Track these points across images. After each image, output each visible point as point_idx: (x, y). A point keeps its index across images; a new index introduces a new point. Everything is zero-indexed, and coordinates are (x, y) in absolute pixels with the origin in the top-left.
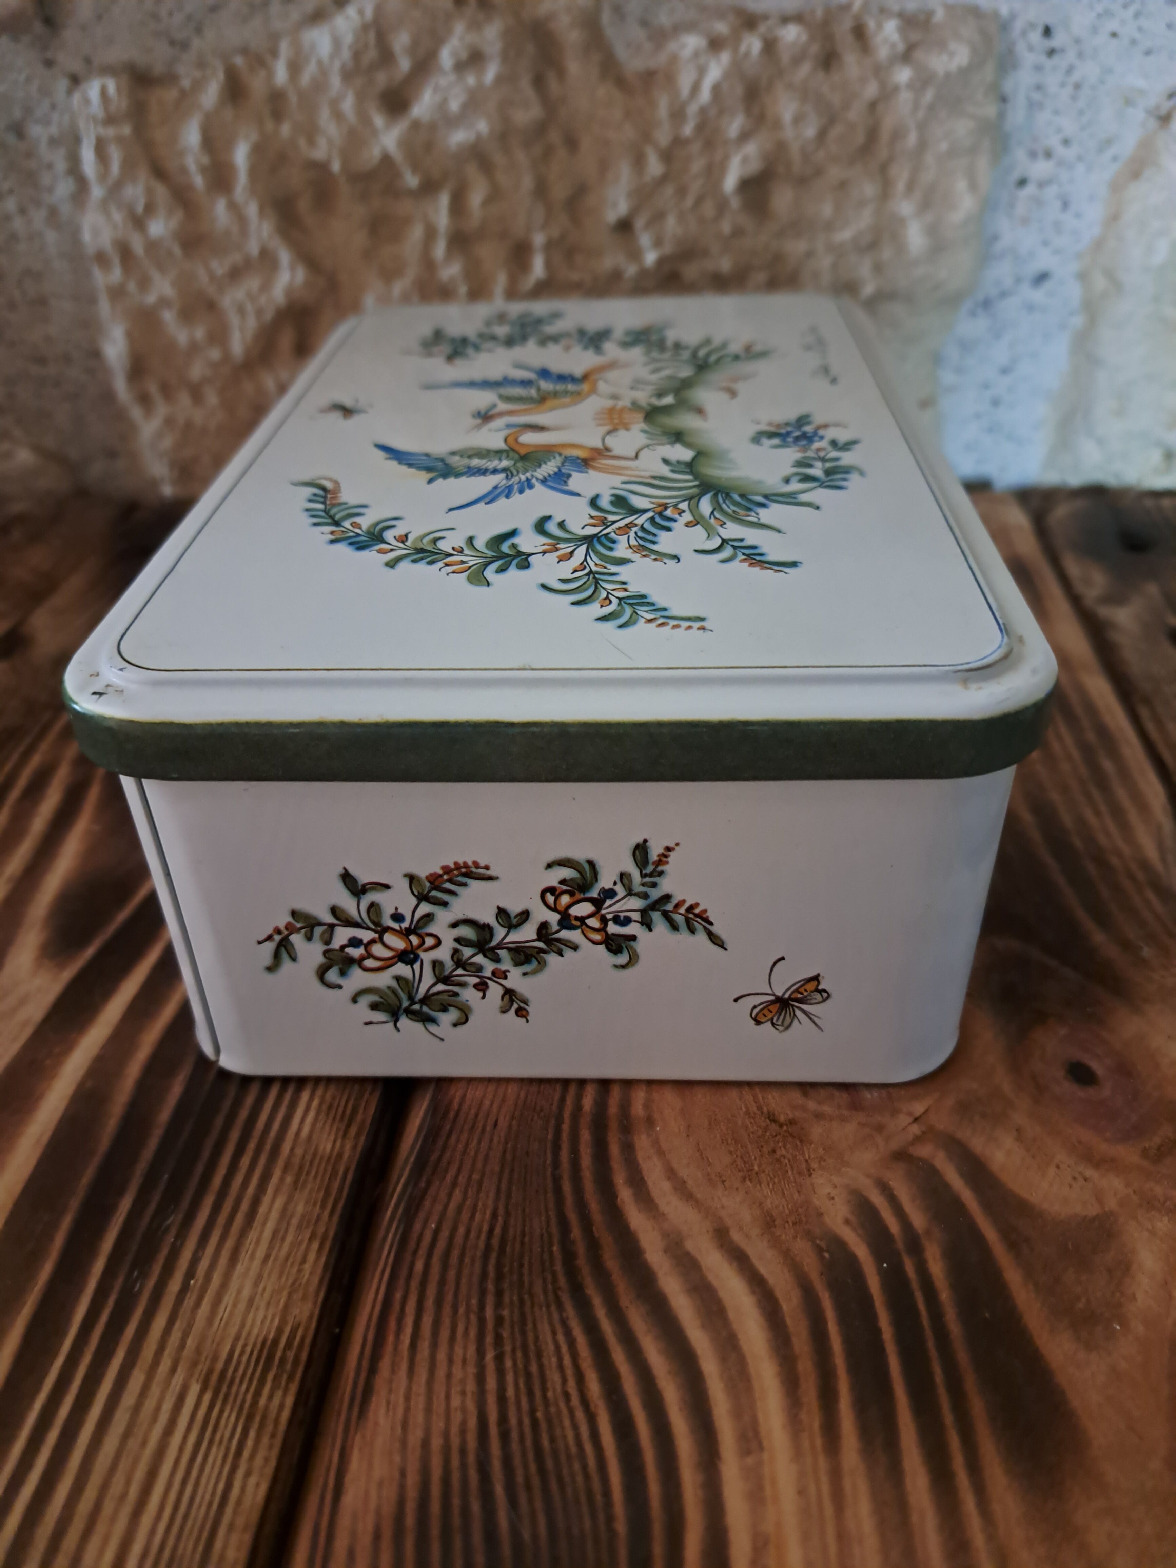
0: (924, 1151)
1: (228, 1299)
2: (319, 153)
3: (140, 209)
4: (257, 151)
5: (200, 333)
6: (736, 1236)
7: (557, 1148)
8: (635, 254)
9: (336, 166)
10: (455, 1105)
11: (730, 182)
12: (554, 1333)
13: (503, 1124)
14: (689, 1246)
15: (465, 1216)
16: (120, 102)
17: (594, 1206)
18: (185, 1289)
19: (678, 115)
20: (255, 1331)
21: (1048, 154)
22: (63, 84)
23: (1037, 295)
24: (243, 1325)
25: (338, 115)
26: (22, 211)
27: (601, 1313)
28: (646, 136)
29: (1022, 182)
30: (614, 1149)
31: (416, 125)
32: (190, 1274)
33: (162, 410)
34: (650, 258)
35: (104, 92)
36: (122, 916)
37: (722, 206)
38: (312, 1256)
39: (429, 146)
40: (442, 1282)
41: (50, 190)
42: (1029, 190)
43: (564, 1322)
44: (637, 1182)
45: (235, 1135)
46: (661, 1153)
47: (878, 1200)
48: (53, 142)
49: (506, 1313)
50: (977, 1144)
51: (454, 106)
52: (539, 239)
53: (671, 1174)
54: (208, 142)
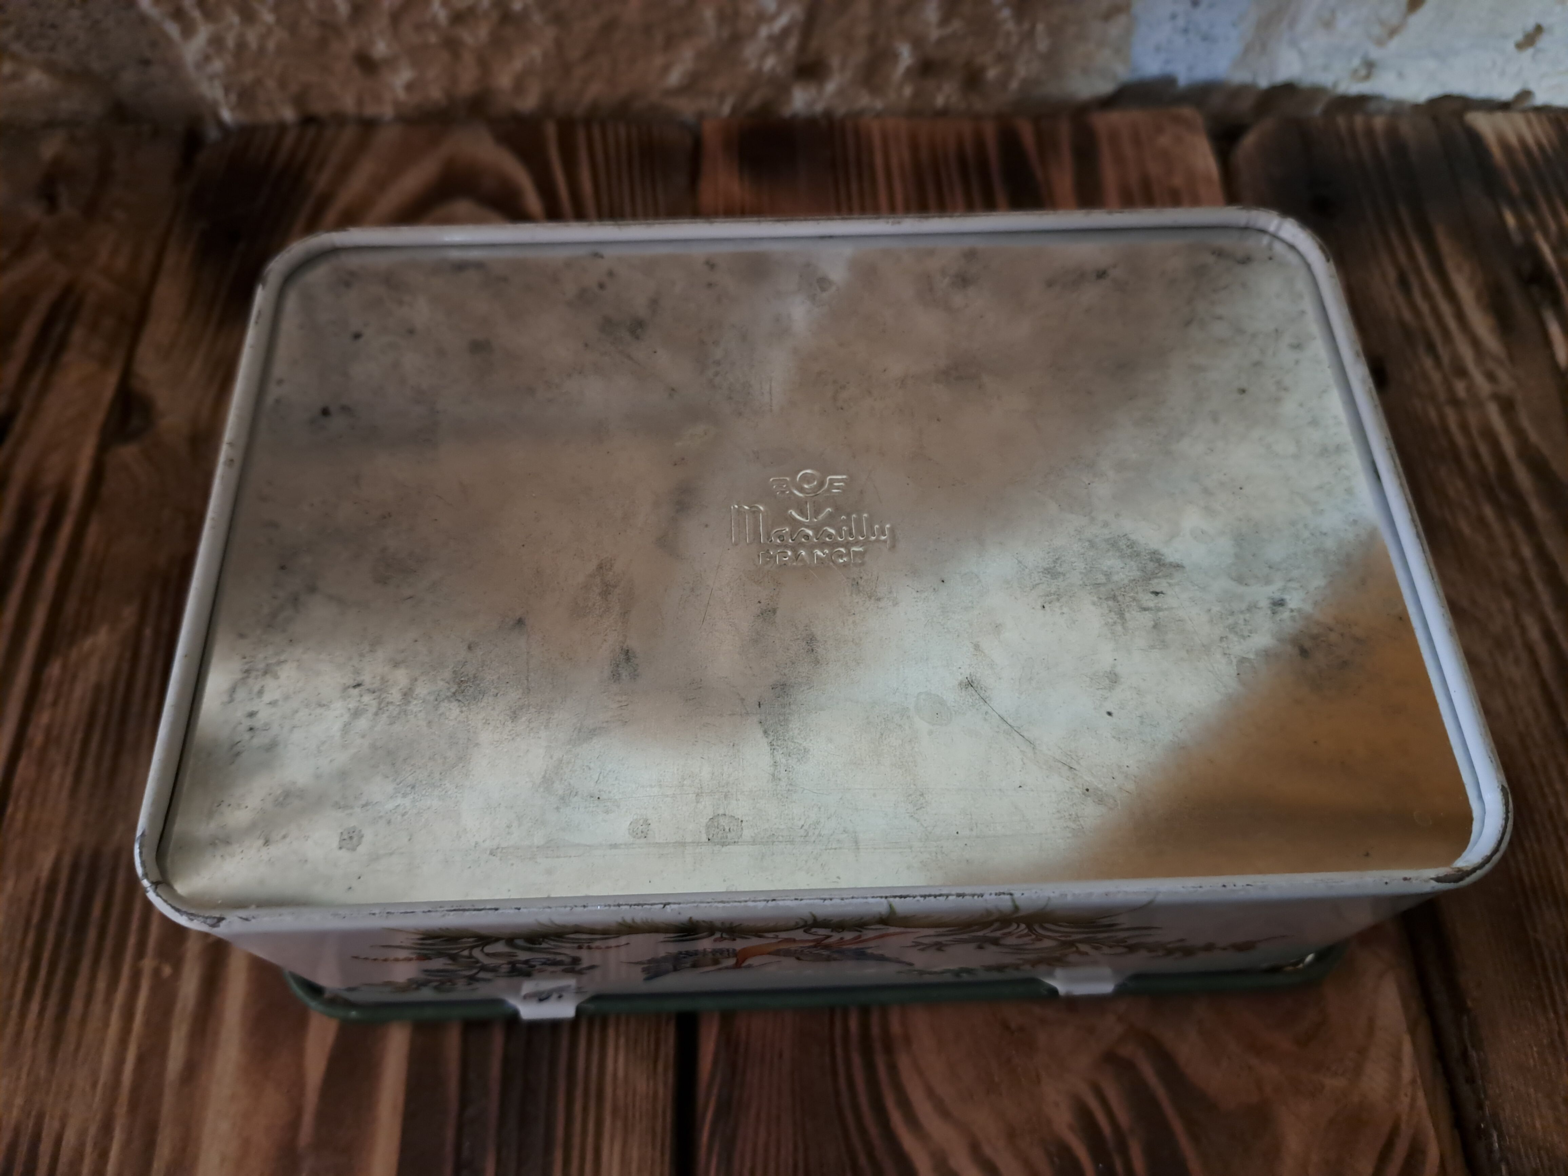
0: (1128, 1050)
6: (988, 1151)
7: (835, 1073)
10: (744, 1039)
13: (787, 1053)
15: (772, 1151)
17: (874, 1131)
30: (882, 1072)
33: (204, 30)
44: (905, 1104)
45: (562, 1081)
46: (920, 1072)
47: (1094, 1104)
50: (1169, 1040)
53: (930, 1093)
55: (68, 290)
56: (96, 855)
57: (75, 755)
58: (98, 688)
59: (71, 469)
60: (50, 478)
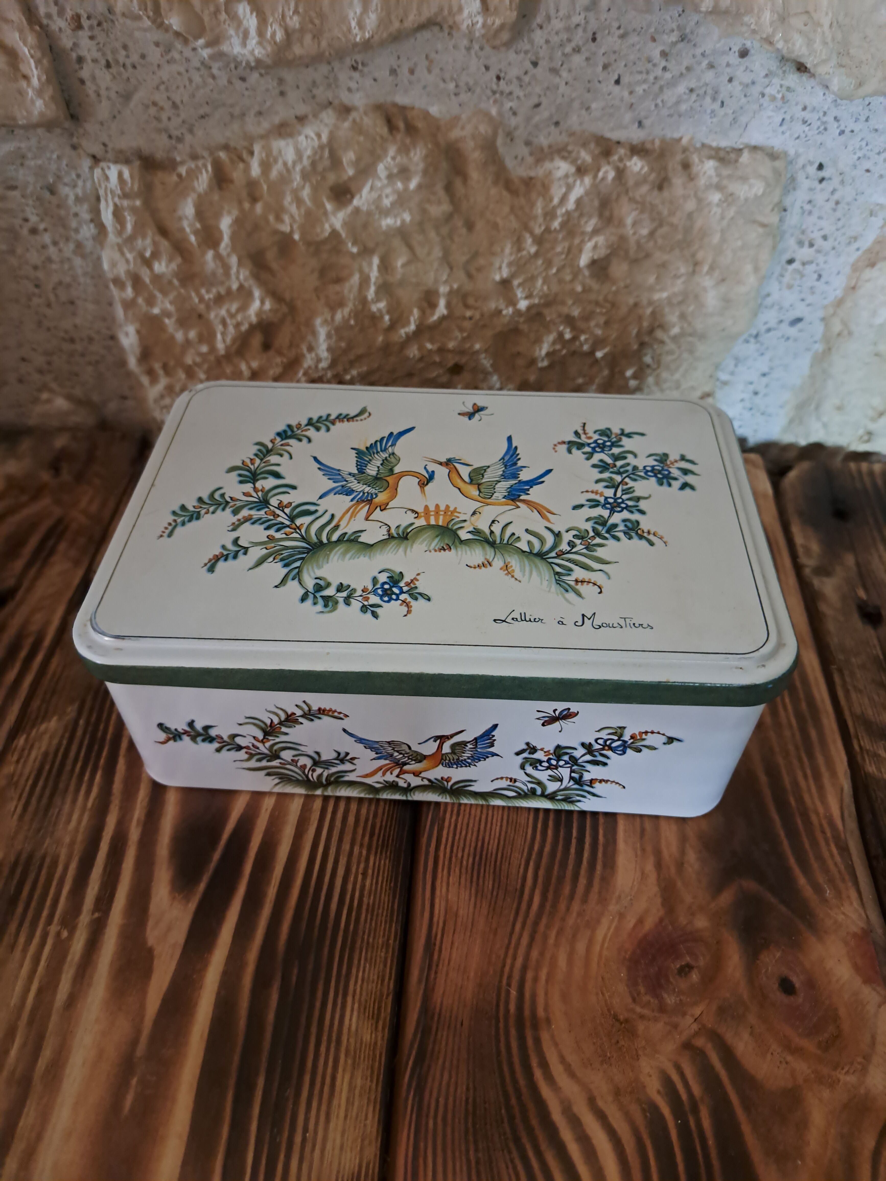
0: (700, 1042)
1: (329, 1146)
2: (286, 228)
3: (148, 254)
4: (238, 223)
5: (192, 334)
6: (600, 1103)
7: (498, 1041)
8: (512, 302)
9: (296, 237)
10: (438, 1010)
11: (584, 260)
12: (507, 1168)
13: (466, 1023)
14: (576, 1109)
15: (452, 1090)
16: (133, 184)
18: (304, 1140)
19: (550, 215)
20: (347, 1168)
21: (811, 245)
22: (86, 163)
23: (792, 331)
24: (339, 1164)
25: (299, 201)
26: (55, 243)
27: (531, 1154)
28: (526, 227)
29: (790, 262)
30: (530, 1042)
31: (357, 210)
32: (306, 1130)
33: (163, 382)
34: (523, 305)
35: (120, 175)
36: (217, 856)
37: (576, 273)
38: (370, 1115)
39: (365, 226)
40: (444, 1135)
41: (77, 231)
42: (795, 265)
43: (512, 1161)
44: (544, 1065)
45: (314, 1030)
46: (556, 1045)
47: (675, 1077)
48: (78, 200)
49: (480, 1155)
50: (729, 1037)
51: (387, 202)
52: (443, 289)
53: (562, 1059)
54: (200, 214)
55: (60, 521)
56: (30, 857)
57: (25, 795)
58: (46, 754)
59: (47, 623)
60: (34, 628)
